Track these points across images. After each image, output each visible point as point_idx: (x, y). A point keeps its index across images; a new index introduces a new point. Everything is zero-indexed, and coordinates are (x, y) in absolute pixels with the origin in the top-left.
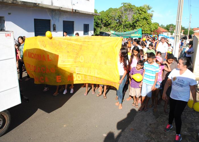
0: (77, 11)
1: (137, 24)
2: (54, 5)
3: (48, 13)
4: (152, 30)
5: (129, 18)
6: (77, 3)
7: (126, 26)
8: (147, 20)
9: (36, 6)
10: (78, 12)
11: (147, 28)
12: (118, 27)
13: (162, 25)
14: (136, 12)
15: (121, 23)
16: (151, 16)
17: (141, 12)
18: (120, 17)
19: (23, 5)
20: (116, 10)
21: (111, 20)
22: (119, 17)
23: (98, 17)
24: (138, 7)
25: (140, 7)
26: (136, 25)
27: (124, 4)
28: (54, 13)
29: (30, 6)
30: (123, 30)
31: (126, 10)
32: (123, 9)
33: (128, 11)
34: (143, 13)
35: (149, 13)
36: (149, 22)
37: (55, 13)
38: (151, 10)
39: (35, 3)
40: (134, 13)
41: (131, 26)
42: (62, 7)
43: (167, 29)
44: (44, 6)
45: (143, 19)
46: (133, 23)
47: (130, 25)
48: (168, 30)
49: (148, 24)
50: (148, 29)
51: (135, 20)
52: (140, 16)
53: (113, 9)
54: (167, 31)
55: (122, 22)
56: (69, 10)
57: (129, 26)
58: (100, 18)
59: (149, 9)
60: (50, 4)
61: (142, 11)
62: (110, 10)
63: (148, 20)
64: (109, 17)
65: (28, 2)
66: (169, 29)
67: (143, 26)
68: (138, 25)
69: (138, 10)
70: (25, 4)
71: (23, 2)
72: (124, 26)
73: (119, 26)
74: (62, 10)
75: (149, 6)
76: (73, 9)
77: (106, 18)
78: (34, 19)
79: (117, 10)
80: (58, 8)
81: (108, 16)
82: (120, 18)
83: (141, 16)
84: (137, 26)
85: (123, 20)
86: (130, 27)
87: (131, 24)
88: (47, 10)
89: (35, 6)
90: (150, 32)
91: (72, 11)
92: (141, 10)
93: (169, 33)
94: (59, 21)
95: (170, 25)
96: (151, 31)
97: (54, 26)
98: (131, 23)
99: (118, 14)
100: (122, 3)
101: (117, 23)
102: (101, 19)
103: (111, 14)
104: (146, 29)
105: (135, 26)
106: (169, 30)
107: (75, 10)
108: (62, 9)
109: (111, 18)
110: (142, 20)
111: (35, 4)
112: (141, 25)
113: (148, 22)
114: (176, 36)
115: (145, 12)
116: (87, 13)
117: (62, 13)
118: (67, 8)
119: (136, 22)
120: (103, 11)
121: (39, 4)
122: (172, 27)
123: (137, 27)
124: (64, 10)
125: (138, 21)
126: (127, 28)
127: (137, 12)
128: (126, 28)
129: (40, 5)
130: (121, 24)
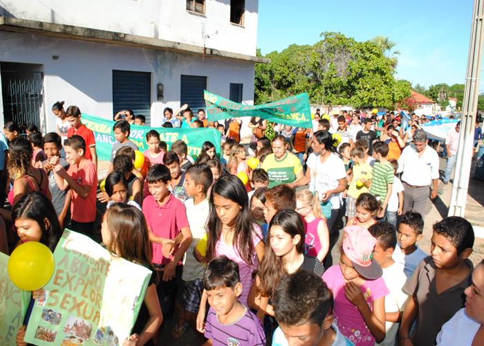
0: (214, 53)
1: (358, 83)
2: (160, 38)
3: (146, 56)
4: (397, 98)
5: (338, 70)
6: (217, 33)
7: (331, 88)
8: (382, 73)
9: (120, 41)
10: (217, 55)
11: (383, 94)
12: (311, 90)
13: (418, 87)
14: (357, 55)
15: (318, 81)
16: (393, 65)
17: (367, 55)
18: (317, 66)
19: (88, 37)
20: (306, 49)
21: (294, 74)
22: (314, 66)
23: (262, 67)
24: (361, 43)
25: (366, 43)
26: (357, 86)
27: (326, 35)
28: (159, 57)
29: (104, 41)
30: (323, 97)
31: (331, 50)
32: (323, 46)
33: (337, 51)
34: (374, 56)
35: (387, 56)
36: (388, 80)
37: (162, 56)
38: (393, 49)
39: (115, 33)
40: (351, 57)
41: (343, 89)
42: (179, 43)
43: (431, 95)
44: (138, 40)
45: (374, 72)
46: (349, 82)
47: (342, 86)
48: (434, 98)
49: (385, 83)
50: (385, 96)
51: (354, 74)
52: (366, 65)
53: (299, 47)
54: (431, 100)
55: (322, 79)
56: (195, 50)
57: (339, 89)
58: (268, 68)
59: (388, 48)
60: (152, 35)
61: (372, 52)
62: (293, 49)
63: (385, 74)
64: (289, 67)
65: (101, 31)
66: (435, 95)
67: (374, 88)
68: (360, 85)
69: (361, 50)
70: (93, 34)
71: (88, 29)
72: (326, 88)
73: (314, 89)
74: (181, 50)
75: (389, 40)
76: (206, 48)
77: (282, 69)
78: (113, 71)
79: (310, 49)
80: (171, 46)
81: (286, 64)
82: (316, 68)
83: (369, 63)
84: (360, 89)
85: (325, 75)
86: (341, 91)
87: (345, 84)
88: (143, 49)
89: (117, 40)
90: (391, 103)
91: (203, 52)
92: (368, 50)
93: (438, 107)
94: (171, 76)
95: (439, 86)
96: (394, 102)
97: (160, 87)
98: (344, 80)
99: (311, 60)
100: (322, 34)
101: (309, 81)
102: (270, 71)
103: (294, 60)
104: (380, 97)
105: (353, 89)
106: (437, 97)
107: (212, 50)
108: (179, 47)
109: (294, 70)
110: (371, 73)
111: (117, 34)
112: (368, 86)
113: (386, 78)
114: (467, 116)
115: (379, 56)
116: (238, 57)
117: (179, 56)
118: (192, 44)
119: (356, 79)
120: (276, 52)
121: (125, 35)
122: (444, 92)
123: (358, 92)
124: (184, 48)
125: (361, 75)
126: (335, 92)
127: (359, 54)
128: (332, 92)
129: (129, 38)
130: (318, 84)
